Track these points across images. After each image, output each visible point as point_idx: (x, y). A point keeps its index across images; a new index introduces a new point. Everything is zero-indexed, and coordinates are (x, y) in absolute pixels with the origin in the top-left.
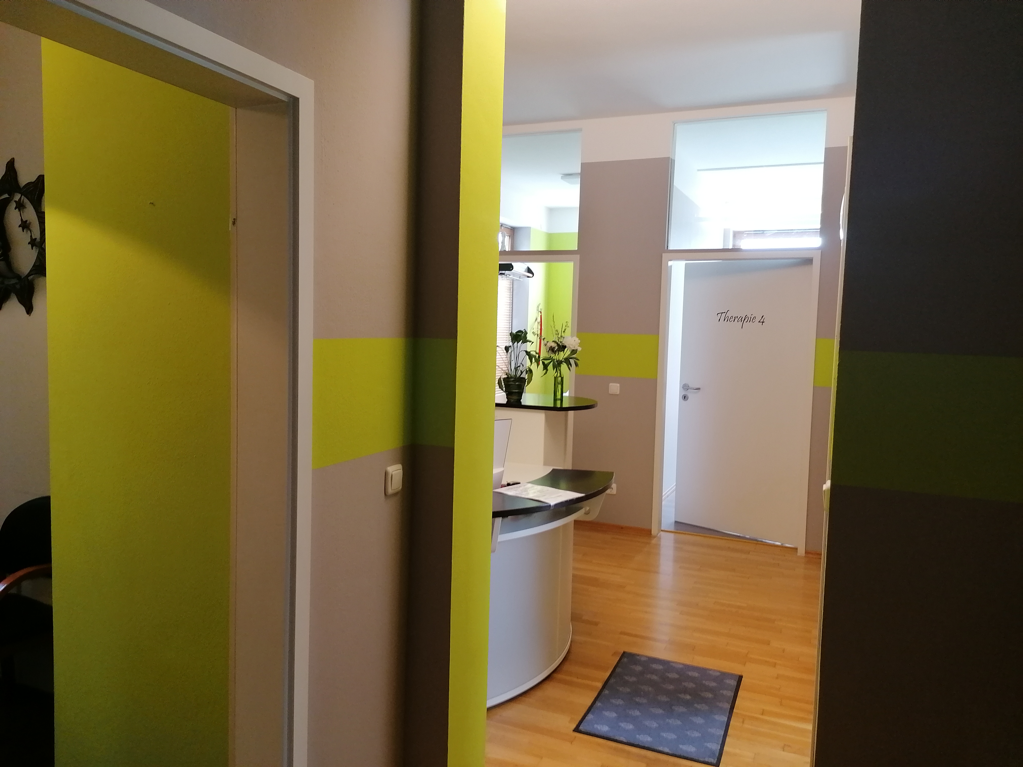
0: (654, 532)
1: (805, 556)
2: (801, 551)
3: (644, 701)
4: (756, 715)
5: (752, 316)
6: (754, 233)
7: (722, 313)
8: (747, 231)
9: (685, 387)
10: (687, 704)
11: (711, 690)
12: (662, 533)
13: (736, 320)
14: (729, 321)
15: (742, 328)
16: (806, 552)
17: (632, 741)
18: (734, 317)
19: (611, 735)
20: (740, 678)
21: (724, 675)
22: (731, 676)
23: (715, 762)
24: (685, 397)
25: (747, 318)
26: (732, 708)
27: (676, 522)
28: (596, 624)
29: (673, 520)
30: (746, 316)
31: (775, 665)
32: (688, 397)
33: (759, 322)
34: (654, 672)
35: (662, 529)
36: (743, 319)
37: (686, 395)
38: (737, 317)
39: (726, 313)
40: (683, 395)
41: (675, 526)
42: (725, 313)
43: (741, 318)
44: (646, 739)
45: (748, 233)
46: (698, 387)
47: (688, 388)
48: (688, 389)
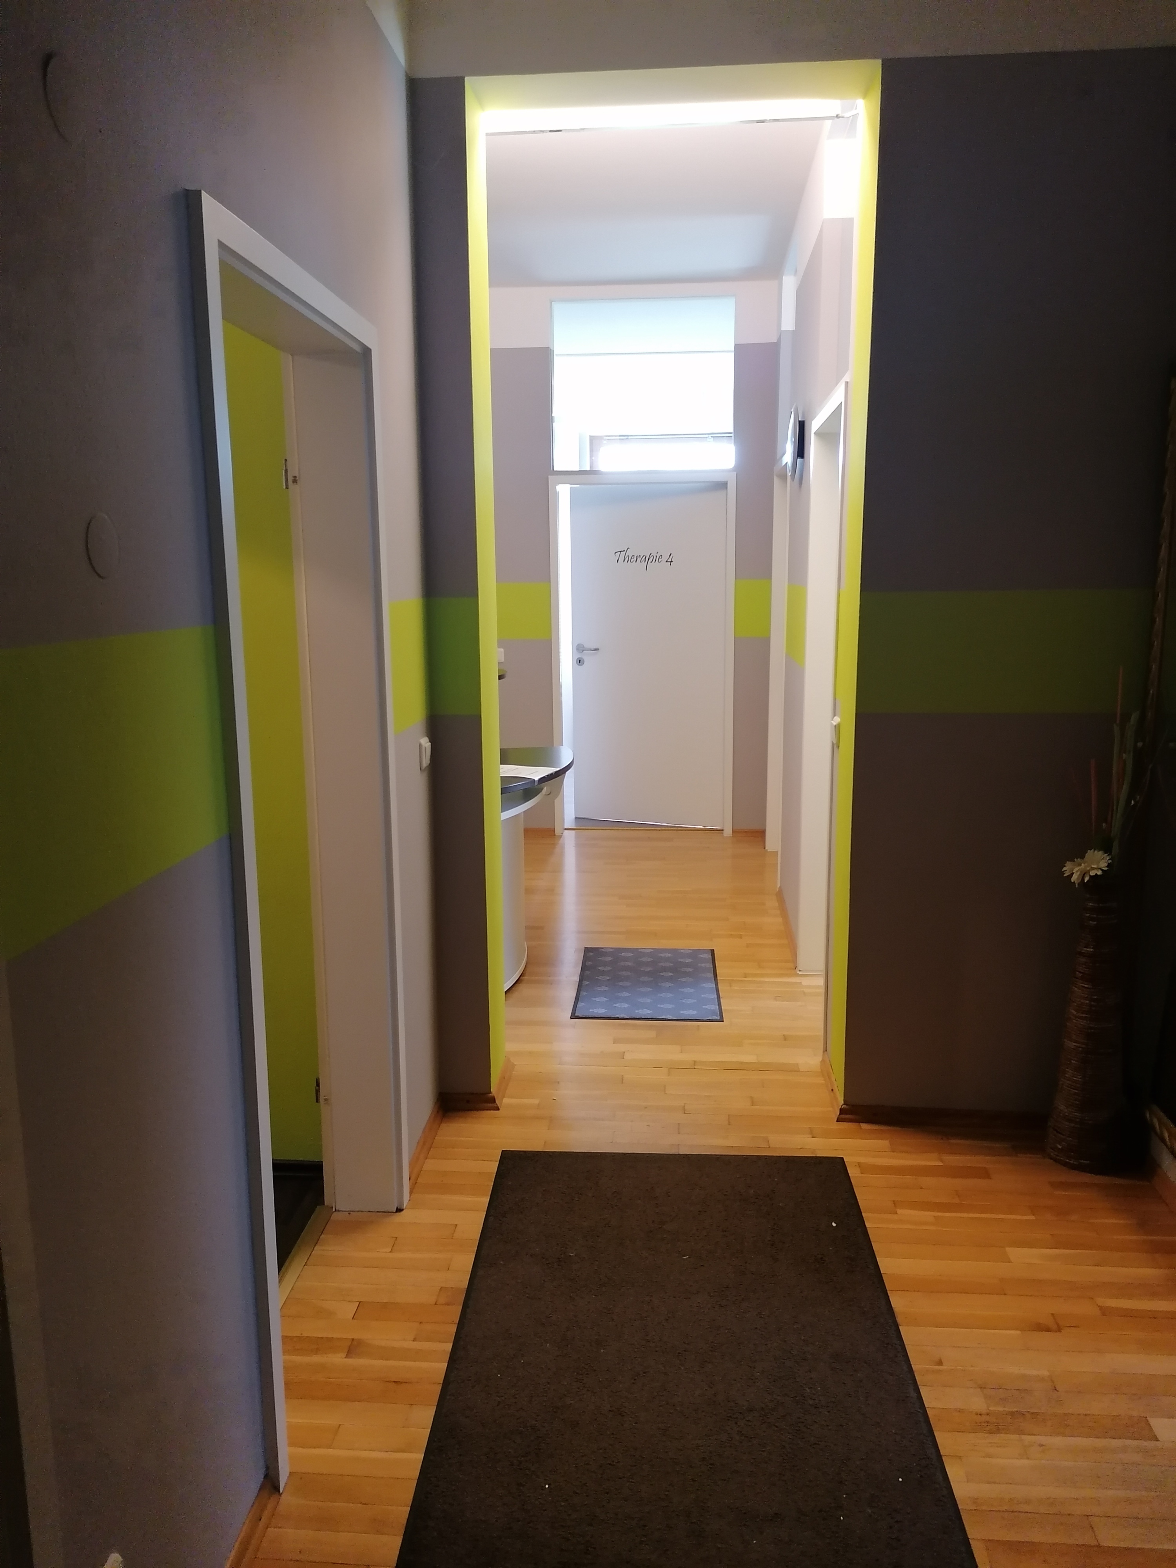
0: (557, 832)
1: (733, 836)
2: (728, 832)
3: (628, 984)
4: (741, 979)
5: (657, 555)
6: (620, 439)
7: (621, 552)
8: (607, 436)
9: (579, 648)
10: (670, 979)
11: (687, 965)
12: (566, 831)
13: (639, 559)
14: (629, 561)
15: (646, 569)
16: (734, 832)
17: (633, 1016)
18: (635, 556)
19: (609, 1015)
20: (713, 951)
21: (695, 953)
22: (704, 951)
23: (719, 1018)
24: (580, 661)
25: (652, 557)
26: (715, 976)
27: (576, 818)
28: (541, 928)
29: (574, 817)
30: (650, 554)
31: (741, 937)
32: (584, 661)
33: (667, 561)
34: (626, 959)
35: (565, 827)
36: (647, 559)
37: (582, 658)
38: (640, 556)
39: (626, 550)
40: (578, 659)
41: (575, 822)
42: (624, 551)
43: (644, 557)
44: (647, 1012)
45: (608, 439)
46: (595, 647)
47: (583, 649)
48: (583, 651)
